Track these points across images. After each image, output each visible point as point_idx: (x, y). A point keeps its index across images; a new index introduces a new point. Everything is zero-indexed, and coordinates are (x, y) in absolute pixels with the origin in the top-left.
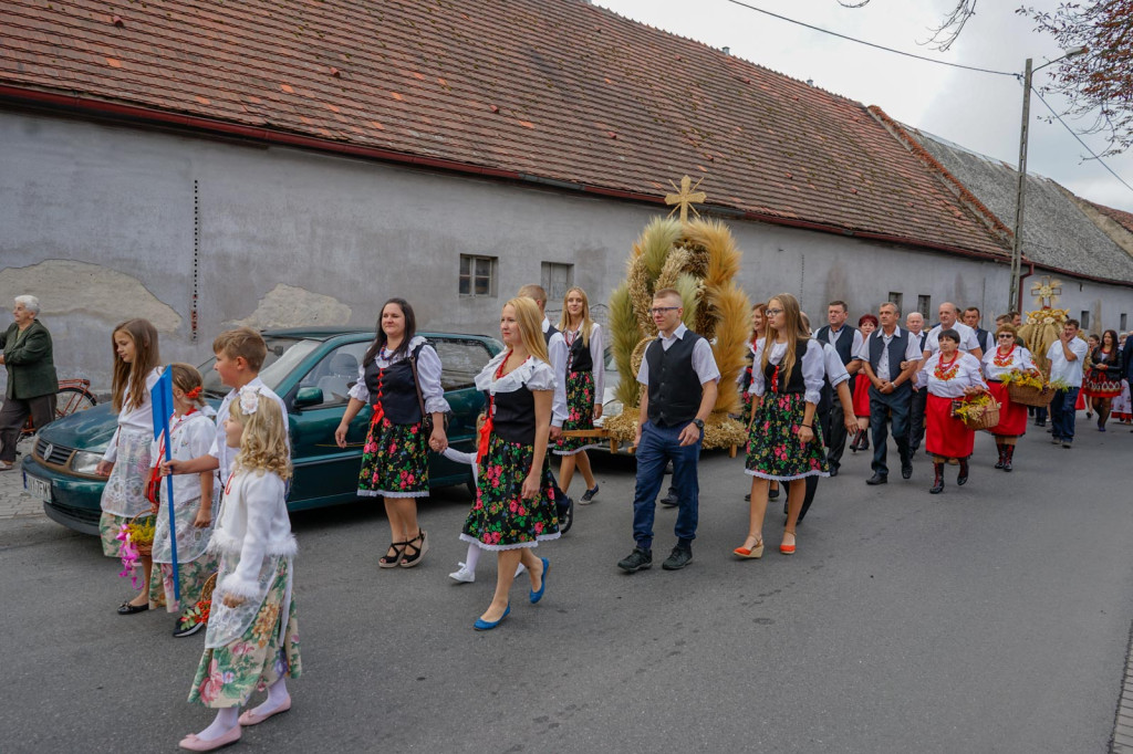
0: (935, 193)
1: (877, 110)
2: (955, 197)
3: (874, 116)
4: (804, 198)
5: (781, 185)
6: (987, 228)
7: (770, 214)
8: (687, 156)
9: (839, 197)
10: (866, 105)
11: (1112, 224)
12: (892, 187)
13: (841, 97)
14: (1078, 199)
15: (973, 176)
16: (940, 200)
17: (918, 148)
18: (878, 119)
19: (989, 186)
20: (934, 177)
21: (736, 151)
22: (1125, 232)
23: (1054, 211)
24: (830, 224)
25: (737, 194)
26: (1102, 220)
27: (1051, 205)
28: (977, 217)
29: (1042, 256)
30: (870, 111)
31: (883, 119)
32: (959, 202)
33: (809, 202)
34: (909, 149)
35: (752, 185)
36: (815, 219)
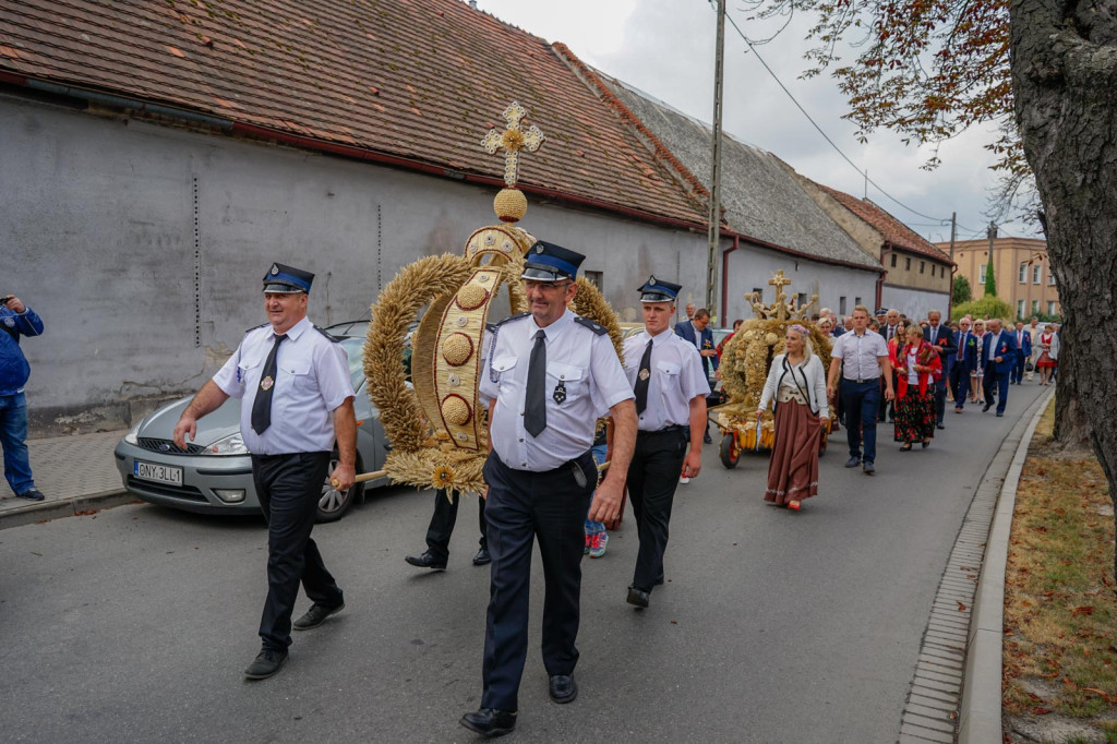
0: (622, 147)
1: (562, 48)
2: (650, 154)
3: (558, 55)
4: (387, 121)
5: (350, 99)
6: (685, 192)
7: (294, 132)
8: (150, 29)
9: (460, 130)
10: (550, 42)
11: (831, 202)
12: (558, 131)
13: (518, 28)
14: (799, 177)
15: (680, 138)
16: (628, 155)
17: (610, 98)
18: (563, 59)
19: (697, 150)
20: (626, 130)
21: (279, 45)
22: (845, 210)
23: (773, 185)
24: (422, 159)
25: (237, 96)
26: (822, 196)
27: (769, 177)
28: (674, 179)
29: (751, 228)
30: (554, 49)
31: (569, 60)
32: (654, 160)
33: (396, 128)
34: (598, 96)
35: (283, 90)
36: (394, 149)
